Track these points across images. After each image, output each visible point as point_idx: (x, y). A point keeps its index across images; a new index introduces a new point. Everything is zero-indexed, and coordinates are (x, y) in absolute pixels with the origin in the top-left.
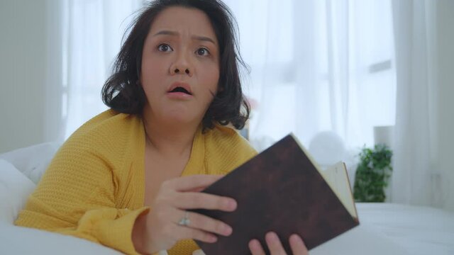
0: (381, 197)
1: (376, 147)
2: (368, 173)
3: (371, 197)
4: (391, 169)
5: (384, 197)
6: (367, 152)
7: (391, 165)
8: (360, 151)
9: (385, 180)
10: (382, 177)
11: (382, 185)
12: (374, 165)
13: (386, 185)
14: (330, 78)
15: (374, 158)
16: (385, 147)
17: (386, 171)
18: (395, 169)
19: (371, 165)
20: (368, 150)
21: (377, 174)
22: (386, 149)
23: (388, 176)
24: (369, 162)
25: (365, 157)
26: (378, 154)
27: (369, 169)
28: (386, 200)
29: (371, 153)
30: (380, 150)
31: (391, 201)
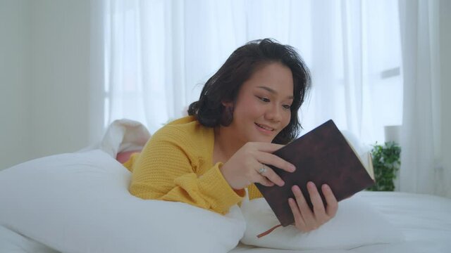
0: (391, 187)
1: (386, 144)
2: (379, 167)
3: (382, 188)
4: (399, 163)
5: (393, 187)
6: (378, 148)
7: (399, 160)
8: (373, 148)
9: (394, 173)
10: (392, 170)
11: (392, 177)
12: (385, 160)
13: (395, 177)
14: (345, 82)
15: (384, 153)
16: (394, 144)
17: (396, 164)
18: (402, 163)
19: (382, 159)
20: (379, 146)
21: (387, 168)
22: (395, 146)
23: (397, 170)
24: (380, 157)
25: (377, 152)
26: (388, 150)
27: (380, 163)
28: (395, 189)
29: (381, 149)
30: (389, 147)
31: (399, 191)
